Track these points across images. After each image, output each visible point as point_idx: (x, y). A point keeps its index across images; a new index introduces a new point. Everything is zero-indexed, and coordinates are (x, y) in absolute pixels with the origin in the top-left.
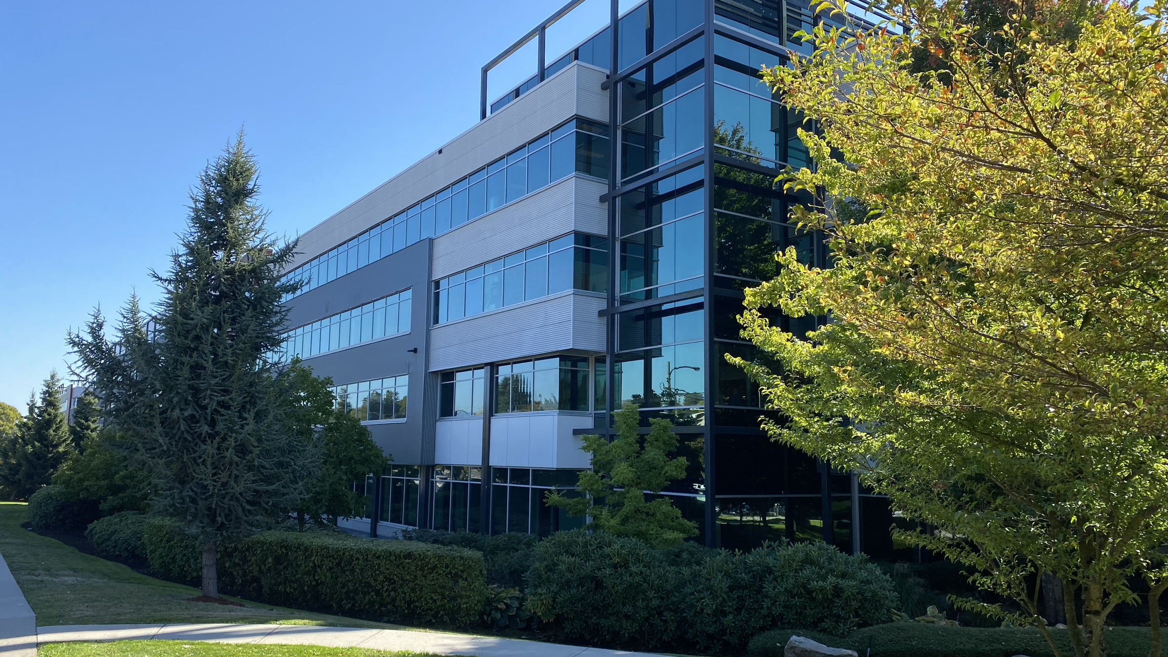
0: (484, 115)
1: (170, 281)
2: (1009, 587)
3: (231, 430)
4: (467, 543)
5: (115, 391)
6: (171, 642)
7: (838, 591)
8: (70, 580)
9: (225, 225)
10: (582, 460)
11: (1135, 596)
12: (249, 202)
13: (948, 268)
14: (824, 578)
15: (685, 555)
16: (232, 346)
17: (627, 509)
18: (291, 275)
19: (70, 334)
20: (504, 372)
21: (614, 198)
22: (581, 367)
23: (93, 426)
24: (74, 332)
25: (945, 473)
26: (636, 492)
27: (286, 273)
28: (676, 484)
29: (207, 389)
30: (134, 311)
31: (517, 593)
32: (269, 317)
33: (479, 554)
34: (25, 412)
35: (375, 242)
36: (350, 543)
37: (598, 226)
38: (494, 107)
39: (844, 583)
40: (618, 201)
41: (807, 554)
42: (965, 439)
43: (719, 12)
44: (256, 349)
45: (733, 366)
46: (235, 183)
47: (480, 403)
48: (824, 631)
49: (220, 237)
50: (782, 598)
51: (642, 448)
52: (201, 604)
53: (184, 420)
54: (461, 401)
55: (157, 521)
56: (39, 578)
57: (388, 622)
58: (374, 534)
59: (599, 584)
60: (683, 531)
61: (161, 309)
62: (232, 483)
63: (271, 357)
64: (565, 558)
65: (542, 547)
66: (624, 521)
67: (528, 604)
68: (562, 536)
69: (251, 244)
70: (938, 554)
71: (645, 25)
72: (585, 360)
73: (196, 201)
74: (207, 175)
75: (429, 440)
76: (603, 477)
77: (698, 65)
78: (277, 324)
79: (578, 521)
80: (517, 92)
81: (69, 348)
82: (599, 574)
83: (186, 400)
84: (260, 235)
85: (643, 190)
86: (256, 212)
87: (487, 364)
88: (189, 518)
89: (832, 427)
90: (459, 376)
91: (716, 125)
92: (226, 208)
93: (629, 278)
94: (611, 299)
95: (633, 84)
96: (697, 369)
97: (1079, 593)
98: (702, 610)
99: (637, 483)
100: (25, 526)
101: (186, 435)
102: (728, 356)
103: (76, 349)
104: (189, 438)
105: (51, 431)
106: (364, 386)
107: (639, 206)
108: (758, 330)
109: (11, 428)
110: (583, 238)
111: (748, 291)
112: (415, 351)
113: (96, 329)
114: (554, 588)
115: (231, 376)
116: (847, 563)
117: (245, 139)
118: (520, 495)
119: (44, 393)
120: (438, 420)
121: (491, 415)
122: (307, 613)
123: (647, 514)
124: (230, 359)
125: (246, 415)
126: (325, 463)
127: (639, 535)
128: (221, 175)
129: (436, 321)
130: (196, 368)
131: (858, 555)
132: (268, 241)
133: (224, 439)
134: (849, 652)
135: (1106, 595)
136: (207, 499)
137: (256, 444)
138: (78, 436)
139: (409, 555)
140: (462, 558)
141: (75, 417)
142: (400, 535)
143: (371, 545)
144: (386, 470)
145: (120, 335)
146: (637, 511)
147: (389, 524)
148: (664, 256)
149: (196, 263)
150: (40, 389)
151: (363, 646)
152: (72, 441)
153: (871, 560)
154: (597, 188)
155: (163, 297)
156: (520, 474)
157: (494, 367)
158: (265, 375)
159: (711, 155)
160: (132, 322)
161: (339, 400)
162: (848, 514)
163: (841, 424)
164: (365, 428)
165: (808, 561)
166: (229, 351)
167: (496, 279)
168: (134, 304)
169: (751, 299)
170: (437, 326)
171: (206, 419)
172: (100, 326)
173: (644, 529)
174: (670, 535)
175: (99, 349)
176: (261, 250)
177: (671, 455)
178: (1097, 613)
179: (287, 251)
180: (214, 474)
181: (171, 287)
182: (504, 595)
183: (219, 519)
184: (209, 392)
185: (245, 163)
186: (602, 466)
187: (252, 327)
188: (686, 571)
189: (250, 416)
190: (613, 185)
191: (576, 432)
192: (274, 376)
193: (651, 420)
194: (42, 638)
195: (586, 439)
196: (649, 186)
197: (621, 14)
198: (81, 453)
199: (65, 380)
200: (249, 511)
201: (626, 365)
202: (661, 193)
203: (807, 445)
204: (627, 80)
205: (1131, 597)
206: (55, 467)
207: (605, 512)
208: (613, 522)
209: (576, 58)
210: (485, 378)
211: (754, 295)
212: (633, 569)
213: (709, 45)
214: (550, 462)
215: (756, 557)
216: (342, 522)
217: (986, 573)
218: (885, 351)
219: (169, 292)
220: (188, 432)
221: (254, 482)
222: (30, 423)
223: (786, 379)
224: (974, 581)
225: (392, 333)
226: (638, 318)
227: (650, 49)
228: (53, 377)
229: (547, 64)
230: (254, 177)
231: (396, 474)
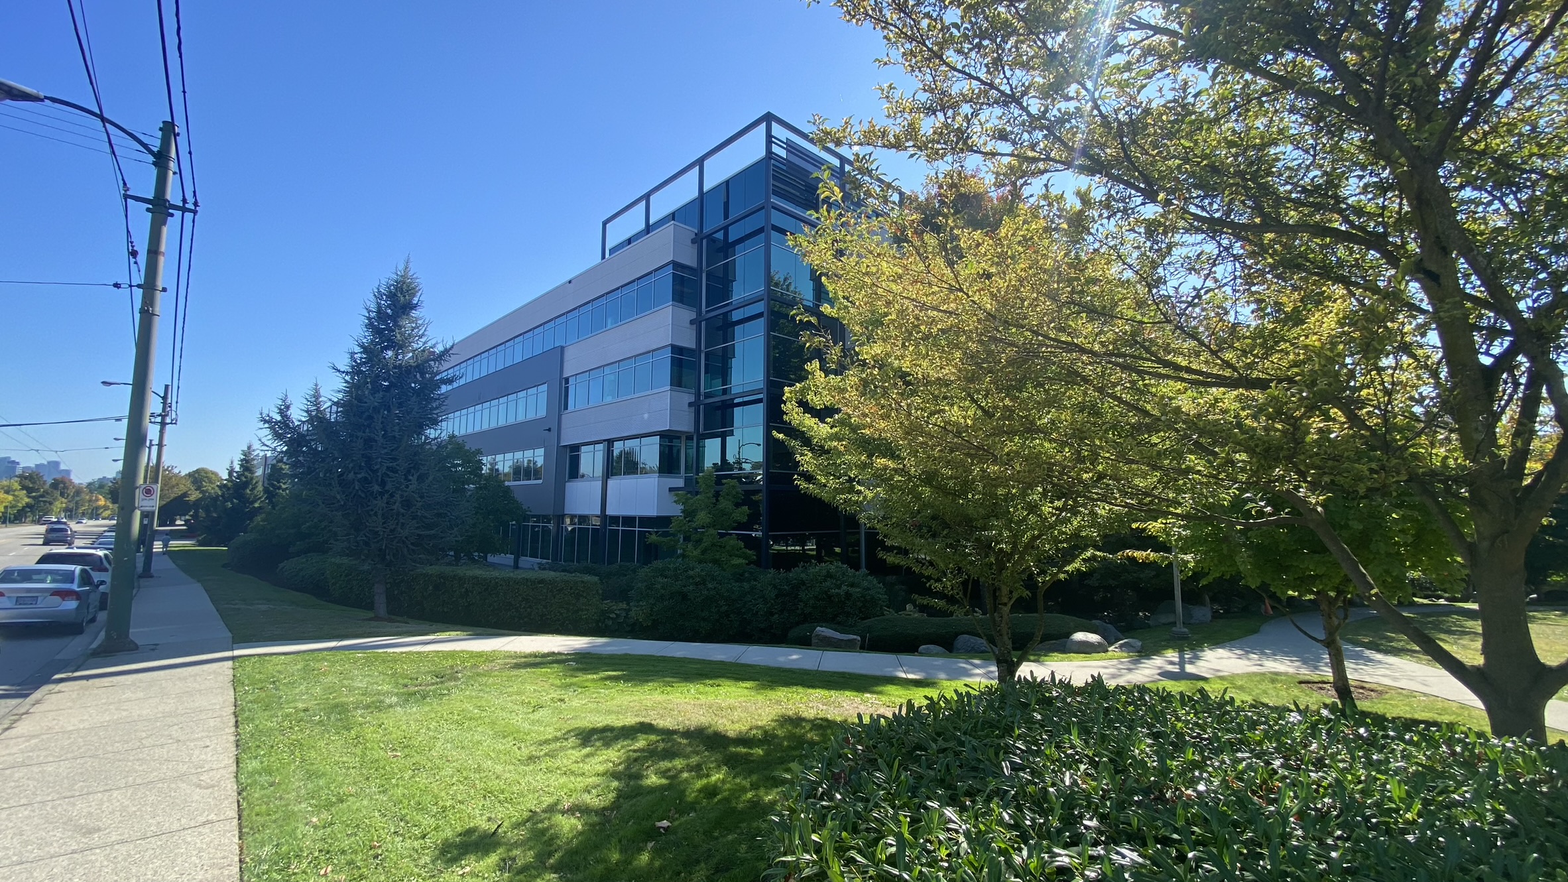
0: (603, 257)
1: (347, 373)
2: (952, 589)
3: (398, 488)
4: (588, 571)
5: (300, 458)
6: (347, 652)
7: (848, 595)
8: (264, 607)
9: (393, 331)
10: (674, 510)
11: (1028, 592)
12: (414, 314)
13: (901, 377)
14: (839, 587)
15: (747, 575)
16: (399, 424)
17: (704, 545)
18: (451, 371)
19: (261, 414)
20: (618, 447)
21: (700, 322)
22: (675, 443)
23: (284, 486)
24: (265, 412)
25: (913, 515)
26: (712, 531)
27: (444, 369)
28: (741, 526)
29: (377, 458)
30: (317, 395)
31: (625, 606)
32: (430, 403)
33: (596, 579)
34: (225, 476)
35: (518, 348)
36: (495, 574)
37: (688, 342)
38: (612, 251)
39: (852, 590)
40: (703, 323)
41: (828, 572)
42: (926, 492)
43: (775, 193)
44: (420, 428)
45: (777, 440)
46: (402, 298)
47: (599, 471)
48: (839, 623)
49: (389, 340)
50: (811, 602)
51: (717, 500)
52: (374, 623)
53: (358, 481)
54: (585, 466)
55: (338, 560)
56: (237, 607)
57: (525, 631)
58: (516, 566)
59: (684, 597)
60: (745, 558)
61: (340, 396)
62: (399, 529)
63: (432, 433)
64: (660, 579)
65: (644, 571)
66: (703, 552)
67: (632, 614)
68: (658, 564)
69: (415, 346)
70: (908, 567)
71: (723, 199)
72: (679, 438)
73: (369, 311)
74: (379, 292)
75: (560, 495)
76: (689, 521)
77: (761, 230)
78: (437, 408)
79: (672, 552)
80: (629, 241)
81: (261, 425)
82: (685, 589)
83: (360, 466)
84: (423, 340)
85: (721, 317)
86: (420, 322)
87: (605, 440)
88: (363, 557)
89: (842, 484)
90: (583, 449)
91: (772, 274)
92: (395, 318)
93: (712, 379)
94: (698, 394)
95: (714, 241)
96: (759, 445)
97: (995, 591)
98: (757, 612)
99: (713, 525)
100: (224, 566)
101: (360, 493)
102: (774, 433)
103: (267, 425)
104: (363, 495)
105: (248, 491)
106: (509, 456)
107: (719, 329)
108: (796, 416)
109: (213, 488)
110: (676, 349)
111: (786, 389)
112: (549, 430)
113: (284, 410)
114: (652, 601)
115: (398, 447)
116: (854, 576)
117: (411, 265)
118: (628, 535)
119: (242, 460)
120: (568, 481)
121: (608, 477)
122: (460, 627)
123: (720, 546)
124: (396, 434)
125: (411, 478)
126: (476, 514)
127: (715, 562)
128: (391, 292)
129: (566, 408)
130: (369, 442)
131: (864, 570)
132: (429, 344)
133: (392, 496)
134: (855, 637)
135: (1011, 592)
136: (378, 542)
137: (419, 499)
138: (270, 493)
139: (542, 581)
140: (583, 582)
141: (269, 480)
142: (536, 567)
143: (512, 574)
144: (526, 518)
145: (305, 414)
146: (713, 545)
147: (528, 558)
148: (735, 363)
149: (369, 360)
150: (237, 457)
151: (502, 649)
152: (266, 498)
153: (870, 574)
154: (688, 314)
155: (342, 386)
156: (629, 520)
157: (610, 442)
158: (428, 447)
159: (768, 293)
160: (315, 405)
161: (489, 466)
162: (858, 543)
163: (847, 481)
164: (508, 487)
165: (829, 575)
166: (397, 428)
167: (612, 377)
168: (317, 391)
169: (789, 395)
170: (566, 411)
171: (377, 480)
172: (288, 407)
173: (718, 557)
174: (737, 561)
175: (287, 426)
176: (423, 351)
177: (737, 505)
178: (1005, 604)
179: (446, 352)
180: (384, 523)
181: (347, 378)
182: (615, 607)
183: (388, 557)
184: (380, 460)
185: (410, 283)
186: (689, 514)
187: (416, 410)
188: (746, 585)
189: (413, 479)
190: (699, 313)
191: (671, 490)
192: (435, 448)
193: (724, 481)
194: (237, 653)
195: (676, 495)
196: (726, 314)
197: (705, 190)
198: (273, 508)
199: (259, 452)
200: (413, 550)
201: (708, 442)
202: (734, 319)
203: (824, 495)
204: (709, 237)
205: (1026, 593)
206: (251, 519)
207: (690, 546)
208: (695, 553)
209: (673, 219)
210: (604, 451)
211: (791, 393)
212: (710, 586)
213: (768, 217)
214: (652, 512)
215: (796, 573)
216: (491, 558)
217: (939, 580)
218: (867, 432)
219: (347, 382)
220: (362, 491)
221: (417, 528)
222: (230, 484)
223: (812, 450)
224: (930, 586)
225: (531, 416)
226: (718, 408)
227: (726, 216)
228: (249, 448)
229: (651, 222)
230: (419, 294)
231: (535, 522)
